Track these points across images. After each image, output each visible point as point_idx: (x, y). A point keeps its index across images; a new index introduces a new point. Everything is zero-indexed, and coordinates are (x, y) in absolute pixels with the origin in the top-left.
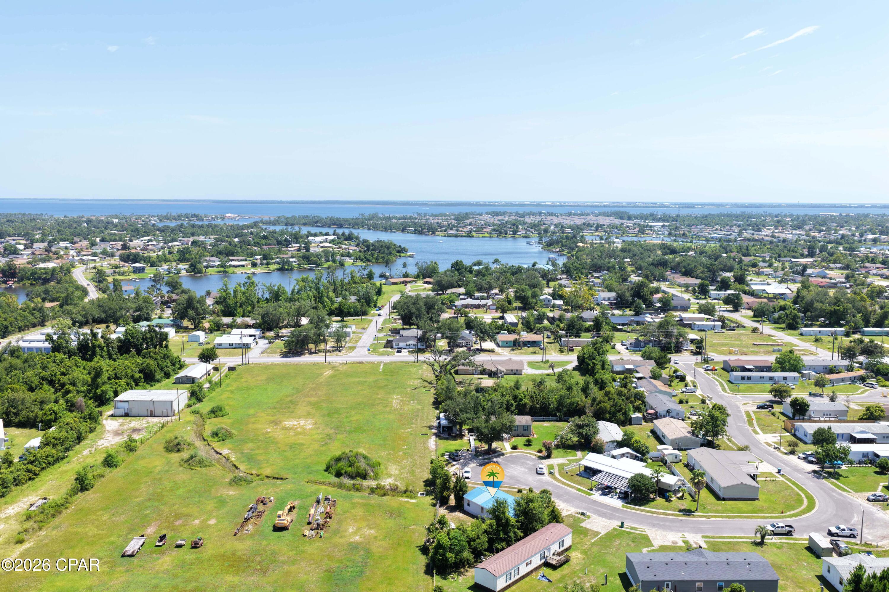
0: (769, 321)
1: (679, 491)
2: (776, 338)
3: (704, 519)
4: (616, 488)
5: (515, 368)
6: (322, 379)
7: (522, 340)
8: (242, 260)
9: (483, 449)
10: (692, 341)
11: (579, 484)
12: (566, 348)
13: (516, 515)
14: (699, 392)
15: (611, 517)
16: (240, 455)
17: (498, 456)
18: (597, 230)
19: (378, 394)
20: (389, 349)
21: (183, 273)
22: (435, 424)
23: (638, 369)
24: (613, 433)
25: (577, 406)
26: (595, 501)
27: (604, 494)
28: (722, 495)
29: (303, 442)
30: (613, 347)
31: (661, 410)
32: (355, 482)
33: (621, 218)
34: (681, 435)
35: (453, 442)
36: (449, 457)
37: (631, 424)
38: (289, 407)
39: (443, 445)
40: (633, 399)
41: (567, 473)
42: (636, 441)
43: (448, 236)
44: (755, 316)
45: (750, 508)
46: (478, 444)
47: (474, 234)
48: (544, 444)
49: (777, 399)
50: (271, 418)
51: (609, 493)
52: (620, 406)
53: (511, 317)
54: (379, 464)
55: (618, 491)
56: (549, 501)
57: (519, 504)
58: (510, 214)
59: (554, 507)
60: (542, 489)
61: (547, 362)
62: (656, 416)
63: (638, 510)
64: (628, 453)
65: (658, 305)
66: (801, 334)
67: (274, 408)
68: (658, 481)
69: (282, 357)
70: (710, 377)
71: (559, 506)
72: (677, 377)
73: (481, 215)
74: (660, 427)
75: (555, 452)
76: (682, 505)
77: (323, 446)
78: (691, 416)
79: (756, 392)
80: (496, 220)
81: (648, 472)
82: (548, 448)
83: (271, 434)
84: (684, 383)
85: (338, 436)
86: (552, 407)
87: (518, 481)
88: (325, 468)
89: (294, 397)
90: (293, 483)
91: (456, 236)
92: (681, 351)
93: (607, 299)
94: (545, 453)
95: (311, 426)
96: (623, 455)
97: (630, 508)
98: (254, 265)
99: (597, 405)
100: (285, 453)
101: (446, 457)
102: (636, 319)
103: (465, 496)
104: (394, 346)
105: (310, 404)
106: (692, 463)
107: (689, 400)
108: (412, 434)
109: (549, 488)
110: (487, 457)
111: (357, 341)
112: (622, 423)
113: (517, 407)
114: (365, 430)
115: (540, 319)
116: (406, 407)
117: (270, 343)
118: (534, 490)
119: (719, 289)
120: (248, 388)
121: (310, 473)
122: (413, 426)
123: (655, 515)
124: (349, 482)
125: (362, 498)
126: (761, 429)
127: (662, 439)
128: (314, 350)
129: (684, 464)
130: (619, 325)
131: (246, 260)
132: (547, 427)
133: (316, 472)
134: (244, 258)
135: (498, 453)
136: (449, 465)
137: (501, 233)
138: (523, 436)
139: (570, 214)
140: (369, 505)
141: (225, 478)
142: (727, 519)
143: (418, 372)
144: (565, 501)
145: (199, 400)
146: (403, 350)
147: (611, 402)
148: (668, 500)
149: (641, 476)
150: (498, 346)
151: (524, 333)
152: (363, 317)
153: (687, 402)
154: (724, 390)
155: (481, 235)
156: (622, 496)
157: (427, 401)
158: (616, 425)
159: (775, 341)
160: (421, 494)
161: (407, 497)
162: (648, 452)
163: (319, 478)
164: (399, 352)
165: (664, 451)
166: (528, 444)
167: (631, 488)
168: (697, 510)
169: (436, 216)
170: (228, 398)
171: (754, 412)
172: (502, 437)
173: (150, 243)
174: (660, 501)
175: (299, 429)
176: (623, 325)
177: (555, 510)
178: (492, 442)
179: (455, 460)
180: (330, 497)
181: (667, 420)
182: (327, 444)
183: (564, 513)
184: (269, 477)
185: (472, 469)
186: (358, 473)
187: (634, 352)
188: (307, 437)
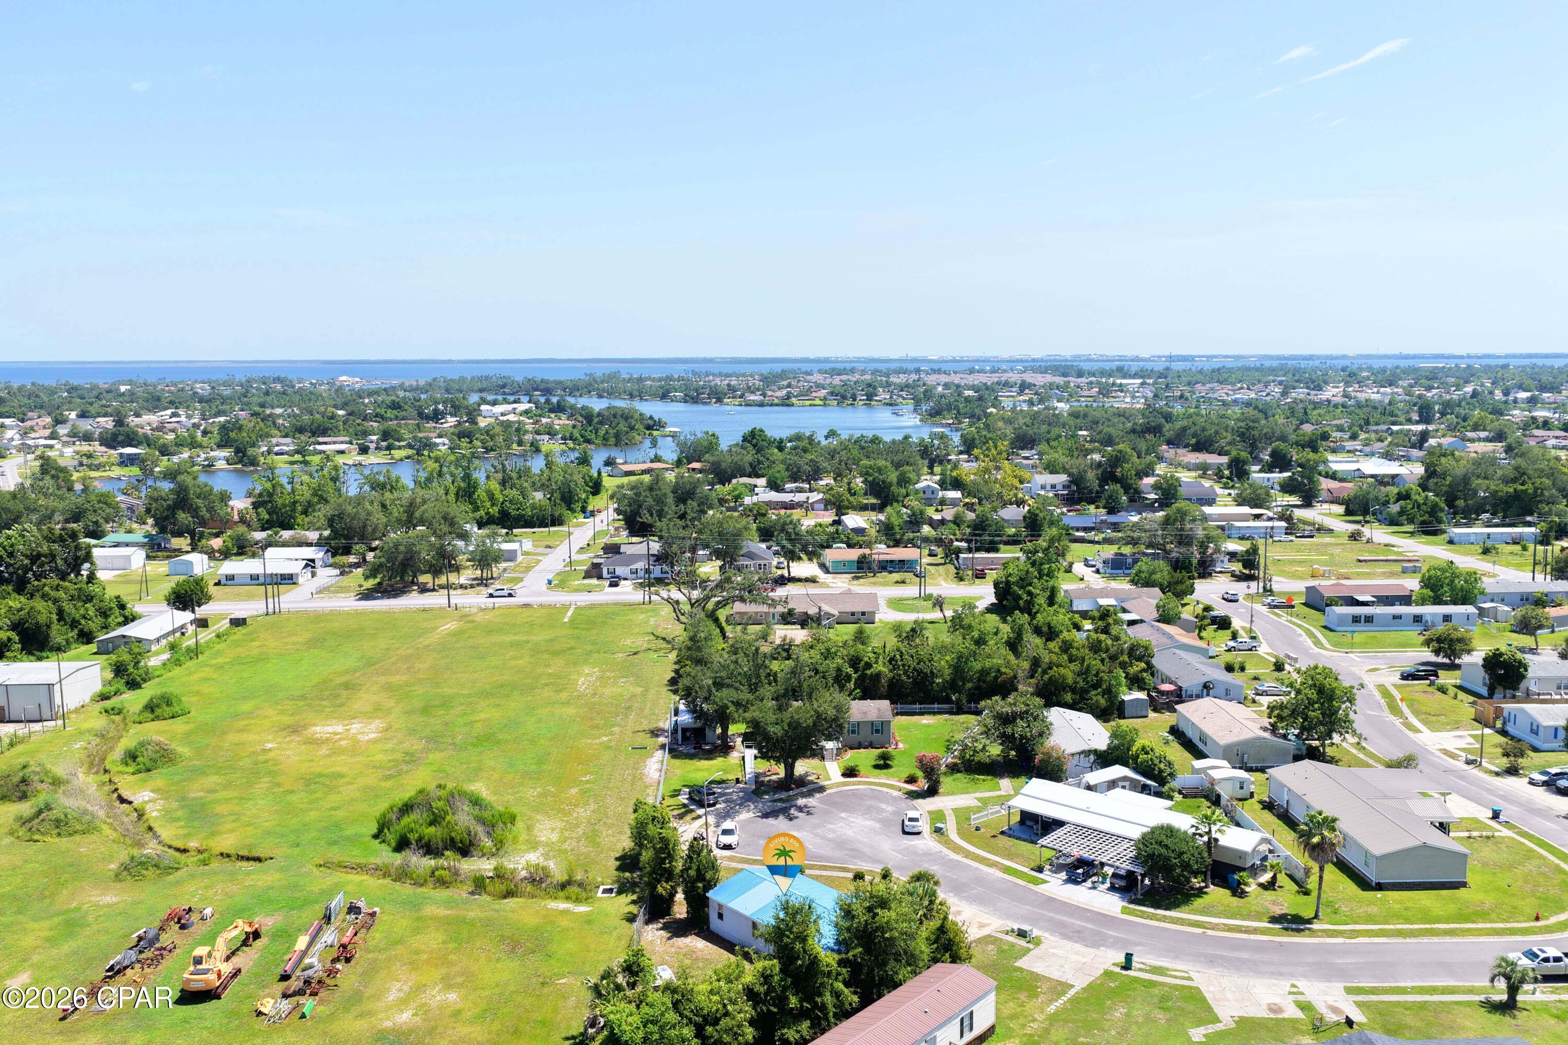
0: (1379, 521)
1: (1264, 869)
2: (1400, 550)
3: (1340, 940)
4: (1102, 864)
5: (858, 609)
6: (433, 638)
7: (876, 557)
8: (342, 442)
9: (774, 778)
10: (1233, 555)
11: (1010, 857)
12: (970, 573)
13: (842, 945)
14: (1264, 649)
15: (1096, 941)
16: (175, 805)
17: (810, 794)
18: (1021, 392)
19: (549, 666)
20: (594, 581)
21: (221, 464)
22: (667, 725)
23: (1126, 605)
24: (1086, 734)
25: (996, 678)
26: (1051, 900)
27: (1073, 880)
28: (1374, 878)
29: (344, 770)
30: (1069, 570)
31: (1189, 682)
32: (442, 862)
33: (1064, 375)
34: (1246, 735)
35: (705, 764)
36: (691, 799)
37: (1122, 716)
38: (338, 696)
39: (678, 771)
40: (1125, 658)
41: (978, 829)
42: (1143, 749)
43: (746, 405)
44: (1348, 512)
45: (1452, 908)
46: (764, 766)
47: (794, 400)
48: (921, 761)
49: (1441, 659)
50: (287, 720)
51: (1086, 876)
52: (1097, 675)
53: (853, 520)
54: (513, 819)
55: (1109, 871)
56: (931, 902)
57: (848, 913)
58: (863, 372)
59: (945, 918)
60: (916, 871)
61: (928, 597)
62: (1180, 696)
63: (1164, 919)
64: (1125, 778)
65: (1152, 496)
66: (1451, 542)
67: (303, 697)
68: (1212, 844)
69: (360, 599)
70: (1282, 621)
71: (959, 913)
72: (1214, 620)
73: (809, 373)
74: (1195, 719)
75: (946, 782)
76: (1274, 903)
77: (388, 778)
78: (1257, 698)
79: (1389, 646)
80: (837, 380)
81: (1184, 822)
82: (929, 769)
83: (271, 755)
84: (1228, 633)
85: (431, 756)
86: (939, 680)
87: (856, 853)
88: (374, 830)
89: (357, 674)
90: (282, 870)
91: (761, 405)
92: (1210, 575)
93: (1048, 487)
94: (923, 784)
95: (373, 736)
96: (1112, 784)
97: (1143, 915)
98: (364, 450)
99: (1044, 672)
100: (289, 798)
101: (683, 799)
102: (1112, 519)
103: (710, 894)
104: (605, 574)
105: (388, 688)
106: (1282, 799)
107: (1247, 666)
108: (609, 748)
109: (934, 869)
110: (783, 795)
111: (528, 569)
112: (1103, 715)
113: (860, 683)
114: (499, 742)
115: (915, 522)
116: (607, 691)
117: (342, 574)
118: (895, 874)
119: (1269, 468)
120: (261, 659)
121: (335, 843)
122: (616, 729)
123: (1210, 932)
124: (423, 863)
125: (448, 904)
126: (1423, 721)
127: (1201, 746)
128: (430, 586)
129: (1261, 802)
130: (1078, 530)
131: (351, 443)
132: (928, 726)
133: (353, 840)
134: (347, 439)
135: (811, 786)
136: (688, 817)
137: (844, 397)
138: (871, 746)
139: (972, 371)
140: (463, 921)
141: (110, 862)
142: (1400, 940)
143: (647, 622)
144: (972, 900)
145: (133, 685)
146: (623, 582)
147: (1075, 666)
148: (1237, 891)
149: (1169, 831)
150: (827, 571)
151: (882, 547)
152: (552, 529)
153: (1242, 669)
154: (1317, 643)
155: (808, 403)
156: (1119, 883)
157: (657, 678)
158: (1090, 716)
159: (1400, 553)
160: (605, 891)
161: (568, 898)
162: (1172, 775)
163: (355, 855)
164: (614, 585)
165: (1210, 772)
166: (884, 763)
167: (1143, 864)
168: (1316, 916)
169: (727, 375)
170: (205, 679)
171: (1396, 686)
172: (822, 748)
173: (174, 419)
174: (1217, 894)
175: (343, 743)
176: (1086, 529)
177: (948, 925)
178: (795, 760)
179: (701, 804)
180: (360, 904)
181: (1206, 703)
182: (399, 773)
183: (973, 934)
184: (228, 856)
185: (743, 824)
186: (452, 840)
187: (1113, 577)
188: (356, 759)
